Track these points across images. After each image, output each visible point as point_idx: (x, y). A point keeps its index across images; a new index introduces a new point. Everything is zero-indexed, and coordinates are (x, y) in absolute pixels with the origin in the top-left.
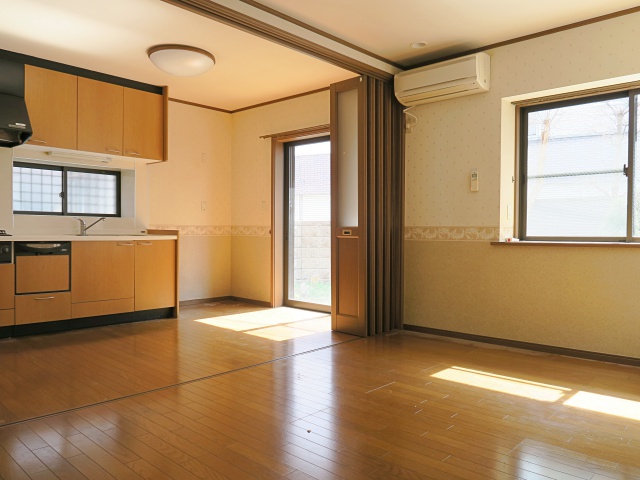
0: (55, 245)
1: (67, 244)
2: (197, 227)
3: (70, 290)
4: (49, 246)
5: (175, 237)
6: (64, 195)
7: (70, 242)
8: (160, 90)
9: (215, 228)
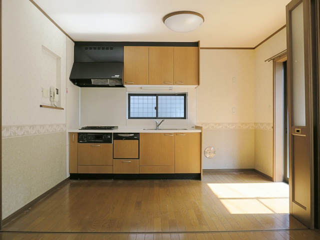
0: (131, 135)
1: (137, 134)
2: (229, 124)
3: (139, 158)
4: (128, 135)
5: (200, 131)
6: (156, 108)
7: (139, 133)
8: (196, 44)
9: (242, 124)
